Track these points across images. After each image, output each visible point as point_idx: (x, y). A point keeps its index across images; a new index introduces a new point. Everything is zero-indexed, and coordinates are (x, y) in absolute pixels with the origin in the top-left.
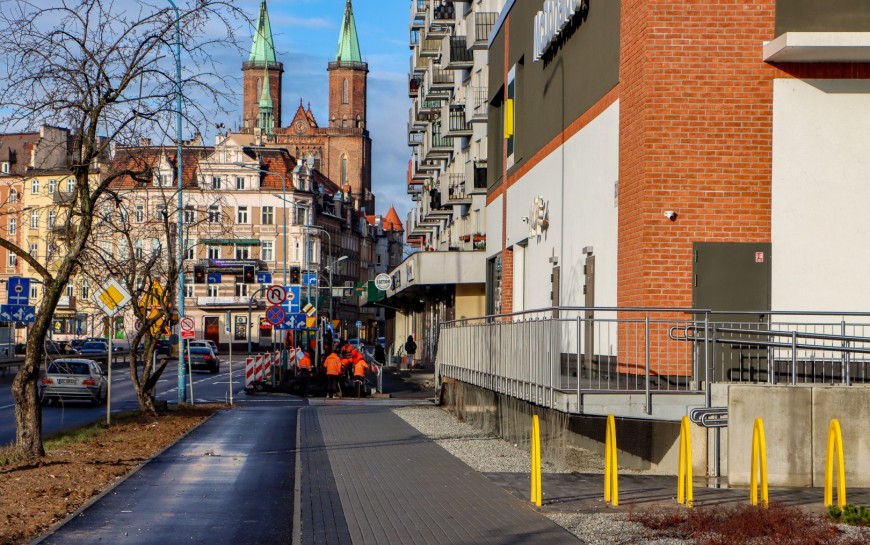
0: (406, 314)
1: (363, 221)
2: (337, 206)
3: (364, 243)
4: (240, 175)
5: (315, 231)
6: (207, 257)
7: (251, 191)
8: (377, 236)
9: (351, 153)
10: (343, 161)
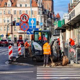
1: (52, 15)
2: (47, 12)
3: (53, 20)
4: (26, 4)
6: (19, 22)
7: (28, 7)
8: (55, 19)
9: (50, 4)
10: (48, 5)
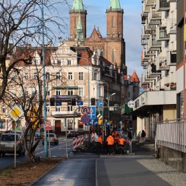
0: (142, 118)
1: (122, 78)
2: (111, 71)
3: (123, 87)
4: (69, 59)
5: (101, 82)
6: (56, 94)
7: (74, 66)
8: (128, 84)
9: (116, 48)
10: (113, 52)
